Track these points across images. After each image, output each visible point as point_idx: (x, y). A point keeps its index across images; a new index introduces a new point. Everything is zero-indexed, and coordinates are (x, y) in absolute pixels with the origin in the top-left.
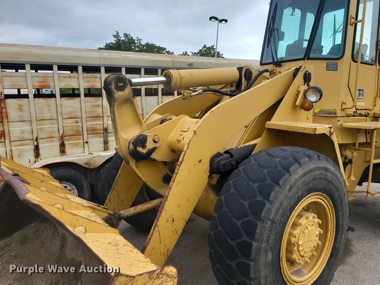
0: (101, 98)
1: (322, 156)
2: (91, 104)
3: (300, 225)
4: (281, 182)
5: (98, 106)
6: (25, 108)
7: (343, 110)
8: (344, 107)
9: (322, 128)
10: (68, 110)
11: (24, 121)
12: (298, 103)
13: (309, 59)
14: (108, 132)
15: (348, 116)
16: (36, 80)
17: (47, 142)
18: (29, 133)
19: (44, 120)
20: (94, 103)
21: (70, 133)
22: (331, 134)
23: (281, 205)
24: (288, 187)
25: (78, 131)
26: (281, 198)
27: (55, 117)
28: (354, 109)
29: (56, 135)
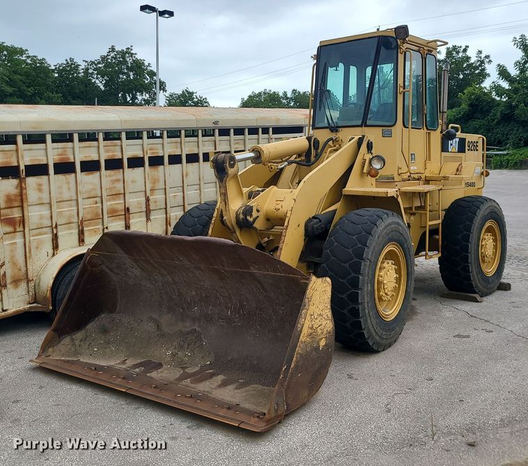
0: (121, 170)
1: (395, 214)
2: (111, 178)
3: (384, 268)
4: (372, 233)
5: (118, 180)
6: (45, 188)
7: (399, 175)
8: (400, 172)
9: (392, 192)
10: (88, 187)
11: (43, 204)
12: (365, 171)
13: (366, 126)
14: (130, 212)
15: (404, 180)
16: (56, 152)
17: (65, 229)
18: (47, 219)
19: (63, 201)
20: (114, 178)
21: (89, 217)
22: (398, 196)
23: (374, 249)
24: (377, 236)
25: (97, 214)
26: (374, 244)
27: (74, 197)
28: (408, 174)
29: (75, 220)
